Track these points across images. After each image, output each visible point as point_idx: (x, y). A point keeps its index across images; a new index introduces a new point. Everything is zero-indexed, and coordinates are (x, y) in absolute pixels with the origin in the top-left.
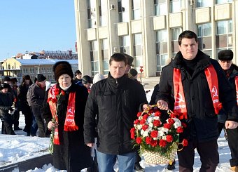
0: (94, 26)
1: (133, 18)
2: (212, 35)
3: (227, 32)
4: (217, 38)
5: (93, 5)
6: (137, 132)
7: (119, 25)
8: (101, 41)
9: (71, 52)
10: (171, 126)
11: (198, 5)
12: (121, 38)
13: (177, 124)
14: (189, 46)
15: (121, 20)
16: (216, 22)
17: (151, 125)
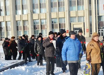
4: (41, 26)
11: (34, 12)
16: (41, 19)
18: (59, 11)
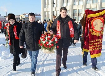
0: (46, 8)
1: (57, 6)
2: (77, 13)
3: (81, 13)
4: (78, 14)
5: (46, 2)
6: (41, 41)
7: (53, 8)
8: (48, 12)
9: (39, 14)
10: (54, 41)
11: (74, 4)
12: (53, 11)
13: (56, 40)
14: (64, 13)
15: (54, 7)
16: (78, 9)
17: (47, 39)
18: (93, 3)
